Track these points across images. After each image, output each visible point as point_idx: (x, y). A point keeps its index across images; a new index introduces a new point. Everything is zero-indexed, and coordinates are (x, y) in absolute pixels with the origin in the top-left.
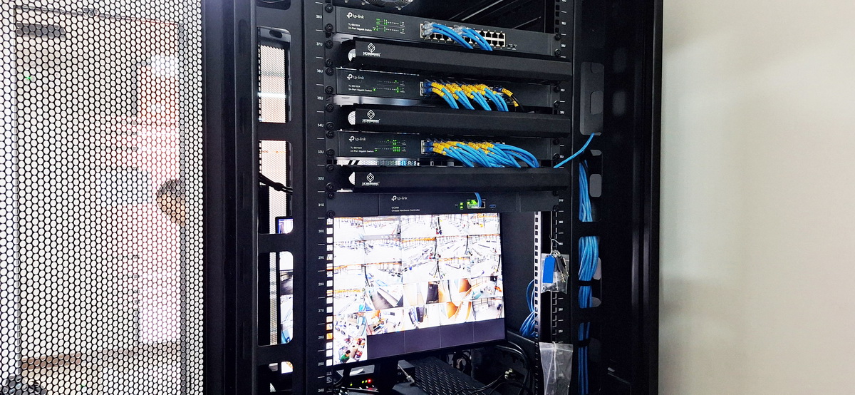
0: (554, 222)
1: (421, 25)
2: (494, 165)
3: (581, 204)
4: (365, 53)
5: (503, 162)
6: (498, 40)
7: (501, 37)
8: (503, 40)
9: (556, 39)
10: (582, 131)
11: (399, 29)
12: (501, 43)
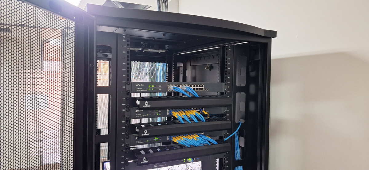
0: (224, 162)
1: (168, 85)
2: (199, 145)
3: (236, 151)
4: (143, 106)
5: (203, 143)
6: (201, 88)
7: (202, 86)
8: (203, 88)
9: (225, 85)
10: (237, 122)
11: (159, 88)
12: (202, 89)
